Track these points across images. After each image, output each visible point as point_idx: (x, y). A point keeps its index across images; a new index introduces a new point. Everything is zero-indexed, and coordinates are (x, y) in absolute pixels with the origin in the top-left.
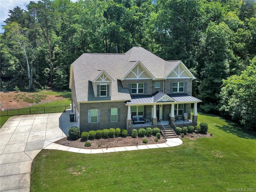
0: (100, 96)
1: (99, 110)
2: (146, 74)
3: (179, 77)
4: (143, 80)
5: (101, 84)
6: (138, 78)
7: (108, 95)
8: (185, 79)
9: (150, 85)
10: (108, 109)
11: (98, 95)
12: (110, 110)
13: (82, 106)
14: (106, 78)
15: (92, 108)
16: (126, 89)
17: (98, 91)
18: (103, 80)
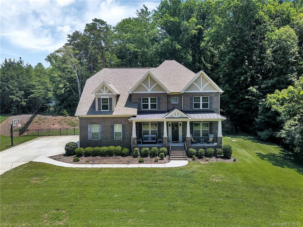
0: (102, 111)
1: (101, 126)
2: (159, 87)
3: (201, 91)
4: (155, 94)
5: (102, 97)
6: (149, 91)
7: (111, 109)
8: (210, 93)
9: (165, 99)
10: (111, 125)
11: (99, 109)
12: (113, 127)
13: (81, 121)
14: (108, 90)
15: (93, 123)
16: (135, 104)
17: (99, 105)
18: (105, 93)
